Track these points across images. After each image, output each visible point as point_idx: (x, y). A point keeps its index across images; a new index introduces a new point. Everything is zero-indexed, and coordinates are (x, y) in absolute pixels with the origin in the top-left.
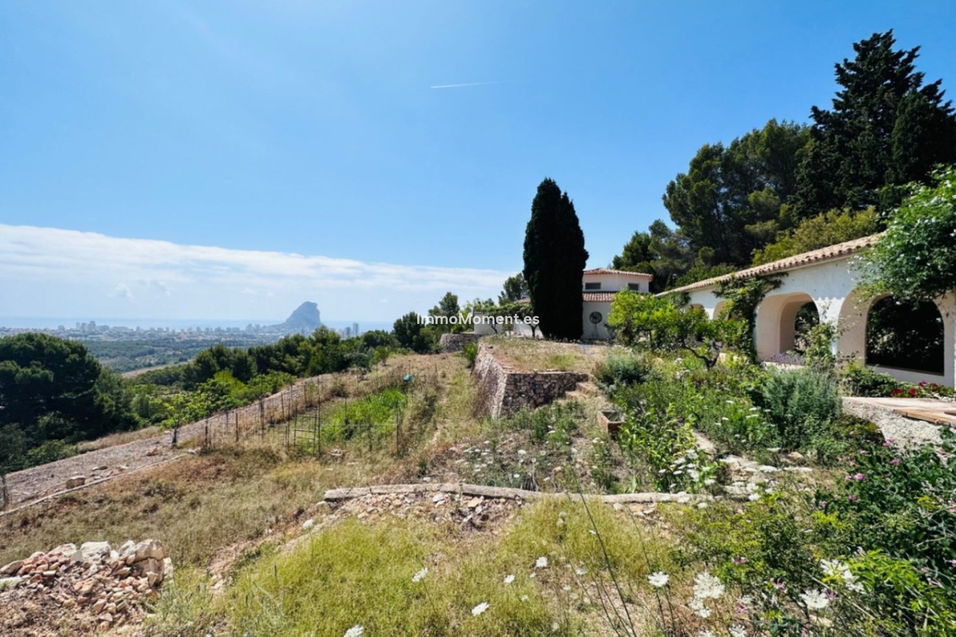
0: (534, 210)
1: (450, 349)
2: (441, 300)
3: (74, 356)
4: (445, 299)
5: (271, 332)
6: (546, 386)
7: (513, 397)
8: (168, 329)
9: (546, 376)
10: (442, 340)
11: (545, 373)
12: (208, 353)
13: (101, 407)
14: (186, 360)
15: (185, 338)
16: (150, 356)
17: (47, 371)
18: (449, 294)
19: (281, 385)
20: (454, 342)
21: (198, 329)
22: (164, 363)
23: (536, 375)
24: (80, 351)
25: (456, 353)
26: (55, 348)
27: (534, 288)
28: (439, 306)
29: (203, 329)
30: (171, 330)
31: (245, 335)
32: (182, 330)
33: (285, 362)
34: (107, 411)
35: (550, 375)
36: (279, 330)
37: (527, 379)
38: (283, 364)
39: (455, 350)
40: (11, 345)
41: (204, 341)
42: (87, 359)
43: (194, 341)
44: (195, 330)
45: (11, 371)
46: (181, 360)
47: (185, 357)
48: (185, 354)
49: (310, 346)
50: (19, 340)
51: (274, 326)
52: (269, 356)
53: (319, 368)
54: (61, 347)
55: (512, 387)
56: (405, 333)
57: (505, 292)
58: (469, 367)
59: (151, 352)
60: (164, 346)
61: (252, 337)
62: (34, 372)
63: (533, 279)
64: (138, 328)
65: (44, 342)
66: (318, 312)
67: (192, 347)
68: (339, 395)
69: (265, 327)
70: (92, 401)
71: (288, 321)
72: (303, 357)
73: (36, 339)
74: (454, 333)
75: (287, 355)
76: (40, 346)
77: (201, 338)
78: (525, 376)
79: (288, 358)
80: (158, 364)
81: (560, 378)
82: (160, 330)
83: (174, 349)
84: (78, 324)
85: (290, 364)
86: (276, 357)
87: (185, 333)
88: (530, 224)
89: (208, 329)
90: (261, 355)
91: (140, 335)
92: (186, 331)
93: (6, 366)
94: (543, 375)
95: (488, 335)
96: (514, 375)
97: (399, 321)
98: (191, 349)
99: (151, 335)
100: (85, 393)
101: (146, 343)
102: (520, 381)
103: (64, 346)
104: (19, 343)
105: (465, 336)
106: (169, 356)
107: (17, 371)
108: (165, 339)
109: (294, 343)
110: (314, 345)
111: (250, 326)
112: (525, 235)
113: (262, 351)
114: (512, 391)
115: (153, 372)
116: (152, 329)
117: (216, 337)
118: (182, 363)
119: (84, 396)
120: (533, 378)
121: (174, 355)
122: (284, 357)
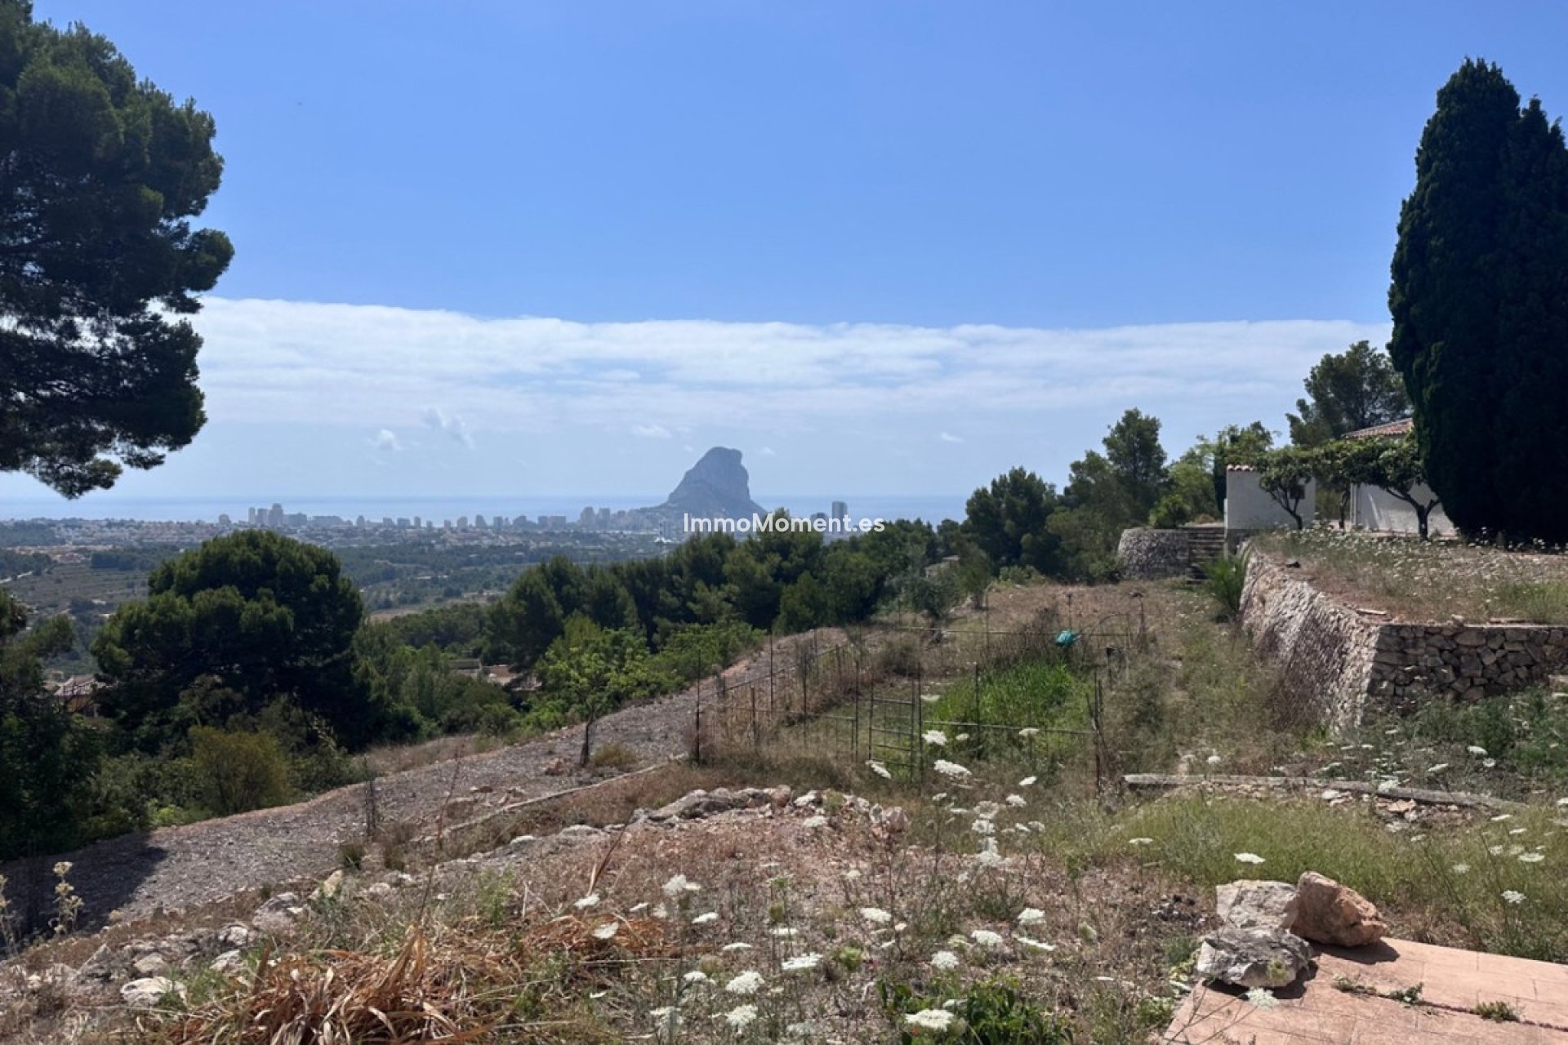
0: (1425, 164)
1: (1147, 570)
2: (1107, 434)
3: (322, 579)
4: (1119, 429)
5: (635, 528)
6: (1489, 660)
7: (1395, 682)
8: (418, 520)
9: (1491, 635)
10: (1121, 546)
11: (1487, 626)
12: (538, 577)
13: (365, 687)
14: (458, 594)
15: (454, 541)
16: (387, 584)
17: (284, 609)
18: (1131, 417)
19: (736, 650)
20: (1162, 550)
21: (479, 519)
22: (416, 601)
23: (1460, 629)
24: (328, 566)
25: (1168, 581)
26: (292, 562)
27: (1426, 394)
28: (1103, 452)
29: (490, 522)
30: (424, 524)
31: (577, 535)
32: (447, 523)
33: (695, 601)
34: (374, 696)
35: (1503, 632)
36: (654, 521)
37: (1433, 640)
38: (690, 605)
39: (1166, 575)
40: (227, 555)
41: (492, 547)
42: (341, 586)
43: (472, 549)
44: (472, 522)
45: (232, 608)
46: (450, 594)
47: (455, 587)
48: (455, 579)
49: (752, 561)
50: (237, 545)
51: (643, 511)
52: (656, 586)
53: (808, 613)
54: (301, 559)
55: (1393, 659)
56: (998, 526)
57: (1310, 401)
58: (1220, 619)
59: (389, 575)
60: (413, 561)
61: (593, 538)
62: (266, 610)
63: (1421, 369)
64: (361, 518)
65: (274, 548)
66: (744, 475)
67: (469, 563)
68: (901, 672)
69: (621, 514)
70: (348, 678)
71: (673, 497)
72: (736, 589)
73: (262, 544)
74: (1160, 525)
75: (700, 584)
76: (269, 559)
77: (486, 542)
78: (1429, 632)
79: (701, 590)
80: (403, 602)
81: (1531, 638)
82: (403, 523)
83: (433, 568)
84: (252, 510)
85: (707, 606)
86: (672, 587)
87: (453, 531)
88: (1409, 208)
89: (498, 520)
90: (639, 583)
91: (366, 534)
92: (455, 525)
93: (225, 596)
94: (1480, 631)
95: (1271, 530)
96: (1399, 628)
97: (980, 495)
98: (466, 569)
99: (386, 536)
100: (336, 656)
101: (378, 553)
102: (1415, 646)
103: (305, 557)
104: (239, 552)
105: (1194, 533)
106: (424, 584)
107: (242, 606)
108: (416, 544)
109: (713, 552)
110: (761, 560)
111: (589, 511)
112: (1397, 239)
113: (641, 574)
114: (1394, 667)
115: (405, 620)
116: (387, 521)
117: (518, 540)
118: (449, 603)
119: (336, 663)
120: (1453, 637)
121: (435, 581)
122: (692, 588)
